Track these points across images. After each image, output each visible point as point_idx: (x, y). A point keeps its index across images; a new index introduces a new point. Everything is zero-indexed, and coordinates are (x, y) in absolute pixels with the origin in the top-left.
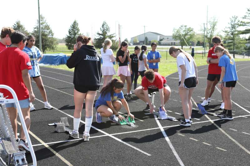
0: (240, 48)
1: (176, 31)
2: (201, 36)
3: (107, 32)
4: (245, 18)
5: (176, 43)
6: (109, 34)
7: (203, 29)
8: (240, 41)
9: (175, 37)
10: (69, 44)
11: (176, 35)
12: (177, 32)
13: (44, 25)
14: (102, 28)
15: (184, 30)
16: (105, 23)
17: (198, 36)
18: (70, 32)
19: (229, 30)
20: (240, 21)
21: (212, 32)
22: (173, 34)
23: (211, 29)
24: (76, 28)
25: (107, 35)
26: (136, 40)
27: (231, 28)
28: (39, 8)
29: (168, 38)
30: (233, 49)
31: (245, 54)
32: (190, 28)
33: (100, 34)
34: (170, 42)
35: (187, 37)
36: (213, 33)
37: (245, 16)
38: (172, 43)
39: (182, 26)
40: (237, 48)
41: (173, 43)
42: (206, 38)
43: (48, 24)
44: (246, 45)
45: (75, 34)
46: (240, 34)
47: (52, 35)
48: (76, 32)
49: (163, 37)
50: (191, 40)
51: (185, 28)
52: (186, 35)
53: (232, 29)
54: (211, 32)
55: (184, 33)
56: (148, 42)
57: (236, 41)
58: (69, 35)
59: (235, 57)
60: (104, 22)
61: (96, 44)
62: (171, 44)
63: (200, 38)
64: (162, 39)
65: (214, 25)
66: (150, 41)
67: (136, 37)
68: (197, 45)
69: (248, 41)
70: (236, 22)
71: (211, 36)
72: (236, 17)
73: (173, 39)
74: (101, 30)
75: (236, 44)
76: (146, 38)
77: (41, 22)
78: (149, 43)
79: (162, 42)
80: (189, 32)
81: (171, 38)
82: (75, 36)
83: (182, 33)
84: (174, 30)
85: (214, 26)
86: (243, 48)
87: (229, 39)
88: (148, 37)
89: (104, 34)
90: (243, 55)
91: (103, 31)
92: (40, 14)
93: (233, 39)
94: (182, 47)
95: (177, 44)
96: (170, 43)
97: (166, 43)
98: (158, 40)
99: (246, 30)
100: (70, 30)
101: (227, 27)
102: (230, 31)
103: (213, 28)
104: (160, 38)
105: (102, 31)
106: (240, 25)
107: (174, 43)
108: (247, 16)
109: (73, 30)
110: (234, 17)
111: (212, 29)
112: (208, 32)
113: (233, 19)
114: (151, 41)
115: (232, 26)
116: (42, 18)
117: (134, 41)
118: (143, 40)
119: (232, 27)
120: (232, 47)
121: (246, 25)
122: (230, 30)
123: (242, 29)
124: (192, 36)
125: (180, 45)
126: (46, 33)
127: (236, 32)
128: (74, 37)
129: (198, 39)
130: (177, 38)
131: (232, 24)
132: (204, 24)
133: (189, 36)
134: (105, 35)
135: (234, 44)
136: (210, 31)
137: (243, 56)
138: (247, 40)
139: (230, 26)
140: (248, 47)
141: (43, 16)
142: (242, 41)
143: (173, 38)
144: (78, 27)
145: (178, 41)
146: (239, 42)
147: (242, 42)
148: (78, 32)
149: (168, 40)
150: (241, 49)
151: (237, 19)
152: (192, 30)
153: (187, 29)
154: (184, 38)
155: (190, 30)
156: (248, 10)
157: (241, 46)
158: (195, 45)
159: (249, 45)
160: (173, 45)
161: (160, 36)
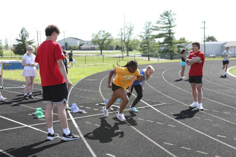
1: (95, 36)
3: (26, 38)
4: (159, 23)
5: (95, 48)
7: (121, 33)
8: (154, 44)
9: (94, 42)
11: (95, 40)
12: (96, 37)
14: (21, 35)
15: (102, 35)
16: (24, 29)
17: (116, 41)
19: (144, 35)
20: (154, 26)
21: (129, 36)
22: (92, 39)
23: (128, 34)
25: (26, 41)
27: (146, 33)
29: (88, 43)
30: (147, 53)
31: (159, 57)
32: (108, 33)
33: (19, 40)
35: (106, 42)
36: (130, 37)
37: (158, 21)
38: (92, 48)
39: (100, 32)
40: (152, 51)
41: (93, 48)
42: (123, 43)
44: (160, 48)
46: (154, 38)
49: (83, 42)
50: (109, 45)
51: (103, 33)
52: (105, 39)
53: (147, 34)
54: (128, 37)
55: (103, 38)
56: (68, 47)
57: (150, 45)
61: (15, 50)
62: (91, 49)
63: (118, 42)
64: (82, 44)
66: (70, 47)
68: (116, 49)
69: (162, 45)
70: (150, 27)
71: (128, 40)
72: (149, 23)
73: (92, 44)
75: (151, 48)
76: (66, 44)
78: (69, 48)
79: (82, 47)
80: (107, 37)
81: (91, 43)
83: (101, 37)
84: (93, 35)
85: (131, 31)
86: (157, 51)
87: (144, 43)
88: (68, 42)
91: (22, 37)
93: (148, 43)
94: (101, 51)
95: (97, 49)
96: (90, 48)
97: (86, 48)
98: (78, 45)
101: (142, 32)
102: (145, 36)
103: (130, 33)
104: (80, 43)
106: (154, 30)
107: (94, 48)
108: (160, 21)
110: (148, 22)
111: (129, 34)
113: (148, 25)
114: (72, 46)
115: (147, 31)
118: (64, 46)
119: (147, 32)
120: (147, 51)
121: (160, 30)
123: (156, 33)
124: (110, 41)
125: (99, 49)
127: (151, 37)
129: (116, 43)
130: (97, 43)
131: (147, 29)
132: (121, 29)
133: (107, 41)
134: (24, 41)
135: (148, 48)
136: (127, 36)
139: (145, 31)
140: (162, 50)
142: (156, 44)
143: (93, 43)
145: (97, 46)
146: (153, 46)
147: (156, 46)
149: (88, 45)
150: (155, 52)
151: (151, 24)
152: (110, 35)
153: (105, 34)
154: (103, 43)
155: (108, 35)
156: (161, 16)
157: (155, 50)
158: (114, 49)
159: (162, 48)
160: (93, 50)
161: (80, 41)
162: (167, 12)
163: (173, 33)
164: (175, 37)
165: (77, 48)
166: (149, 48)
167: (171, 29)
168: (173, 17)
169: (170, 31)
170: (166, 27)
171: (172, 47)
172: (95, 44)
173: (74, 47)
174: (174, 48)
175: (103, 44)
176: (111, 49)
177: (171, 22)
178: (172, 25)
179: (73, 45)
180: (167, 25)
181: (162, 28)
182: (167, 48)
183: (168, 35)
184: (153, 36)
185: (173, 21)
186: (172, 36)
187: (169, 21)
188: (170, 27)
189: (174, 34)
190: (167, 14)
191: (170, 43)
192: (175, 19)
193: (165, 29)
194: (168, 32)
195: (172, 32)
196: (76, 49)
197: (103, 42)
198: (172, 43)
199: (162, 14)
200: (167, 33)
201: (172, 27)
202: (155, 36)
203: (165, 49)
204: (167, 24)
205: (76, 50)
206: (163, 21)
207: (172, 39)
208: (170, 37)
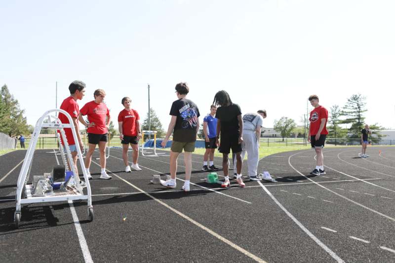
1: (277, 122)
2: (301, 128)
4: (346, 108)
7: (304, 119)
9: (276, 129)
11: (277, 127)
12: (278, 124)
13: (154, 117)
17: (298, 128)
20: (341, 111)
28: (149, 100)
29: (269, 130)
31: (347, 144)
32: (291, 119)
34: (271, 134)
35: (288, 129)
37: (346, 106)
38: (273, 135)
39: (283, 118)
42: (306, 129)
43: (157, 117)
44: (348, 134)
46: (341, 123)
47: (161, 126)
49: (265, 129)
50: (291, 132)
51: (285, 119)
52: (287, 126)
55: (285, 124)
64: (263, 131)
68: (298, 137)
70: (337, 111)
72: (336, 106)
73: (274, 131)
75: (338, 133)
77: (151, 115)
79: (264, 134)
80: (289, 123)
83: (283, 125)
84: (275, 121)
92: (150, 108)
93: (334, 128)
94: (283, 138)
95: (279, 136)
97: (267, 135)
99: (347, 120)
106: (341, 115)
107: (276, 135)
108: (348, 106)
113: (334, 109)
116: (152, 112)
119: (333, 117)
120: (334, 136)
121: (347, 115)
123: (343, 118)
124: (292, 128)
125: (281, 136)
126: (155, 125)
127: (338, 122)
129: (299, 131)
130: (278, 129)
131: (333, 113)
132: (305, 115)
133: (290, 128)
138: (348, 129)
141: (153, 109)
145: (279, 133)
146: (340, 131)
147: (343, 131)
149: (269, 132)
151: (338, 108)
152: (292, 122)
153: (287, 121)
154: (285, 129)
156: (349, 100)
157: (343, 135)
158: (296, 136)
159: (351, 134)
160: (274, 137)
162: (356, 96)
163: (363, 118)
164: (365, 122)
166: (336, 133)
167: (360, 113)
168: (363, 101)
169: (359, 115)
170: (354, 112)
172: (277, 131)
175: (285, 131)
176: (293, 136)
177: (361, 107)
178: (362, 109)
180: (355, 110)
181: (349, 113)
182: (356, 134)
183: (357, 121)
184: (339, 121)
185: (362, 105)
186: (362, 121)
187: (358, 105)
188: (359, 112)
189: (365, 119)
190: (355, 98)
192: (365, 104)
193: (354, 114)
194: (357, 117)
195: (362, 117)
199: (349, 98)
200: (356, 119)
201: (361, 112)
202: (342, 121)
203: (353, 135)
204: (356, 108)
206: (352, 105)
207: (362, 124)
208: (359, 122)
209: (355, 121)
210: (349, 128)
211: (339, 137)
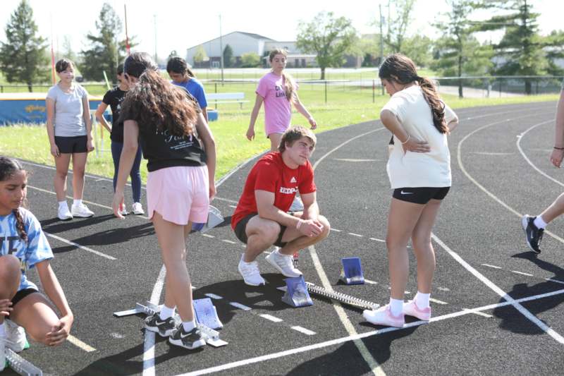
0: (476, 70)
1: (305, 27)
2: (372, 41)
3: (114, 32)
5: (307, 61)
6: (119, 37)
7: (379, 20)
8: (476, 49)
9: (303, 45)
10: (11, 66)
11: (306, 39)
12: (308, 31)
14: (100, 23)
15: (326, 24)
16: (109, 7)
17: (365, 41)
18: (9, 34)
19: (447, 21)
21: (403, 27)
22: (298, 36)
23: (399, 19)
24: (27, 22)
25: (114, 40)
26: (201, 55)
27: (453, 15)
30: (457, 74)
31: (490, 87)
32: (342, 18)
33: (94, 39)
35: (336, 43)
36: (405, 29)
38: (297, 61)
39: (321, 15)
40: (470, 70)
41: (300, 61)
42: (385, 46)
44: (495, 60)
45: (25, 38)
46: (478, 30)
48: (28, 32)
49: (274, 45)
50: (346, 52)
51: (329, 17)
52: (333, 36)
53: (455, 18)
54: (400, 30)
55: (327, 33)
56: (233, 59)
57: (465, 52)
58: (6, 41)
59: (464, 94)
60: (105, 4)
61: (84, 66)
62: (294, 64)
63: (371, 45)
65: (408, 9)
66: (238, 58)
67: (199, 45)
68: (364, 65)
69: (499, 50)
71: (400, 38)
73: (299, 51)
74: (98, 27)
75: (466, 60)
76: (227, 51)
78: (235, 61)
80: (339, 28)
81: (293, 47)
82: (24, 43)
84: (300, 24)
85: (408, 12)
86: (484, 69)
87: (448, 45)
88: (232, 46)
89: (106, 37)
90: (486, 88)
91: (104, 28)
93: (458, 46)
94: (323, 70)
95: (309, 65)
96: (293, 61)
98: (261, 53)
99: (494, 20)
100: (9, 26)
101: (443, 13)
102: (450, 24)
103: (405, 16)
104: (265, 47)
105: (100, 30)
106: (478, 6)
107: (303, 61)
109: (18, 27)
111: (401, 20)
112: (392, 28)
114: (242, 56)
115: (456, 10)
117: (194, 58)
118: (219, 55)
119: (456, 12)
120: (456, 68)
121: (494, 6)
122: (451, 19)
124: (348, 41)
125: (317, 64)
127: (467, 27)
128: (23, 48)
129: (366, 47)
130: (309, 46)
131: (456, 3)
132: (380, 6)
133: (340, 42)
134: (109, 41)
135: (461, 58)
136: (397, 25)
137: (486, 92)
138: (495, 47)
139: (451, 9)
140: (498, 67)
142: (482, 49)
143: (299, 46)
144: (32, 19)
145: (311, 56)
146: (474, 54)
147: (481, 53)
148: (33, 34)
150: (479, 72)
152: (348, 25)
153: (334, 22)
154: (327, 47)
155: (343, 23)
157: (479, 65)
158: (359, 63)
159: (501, 61)
160: (300, 67)
161: (266, 43)
163: (534, 16)
164: (539, 28)
165: (256, 62)
166: (462, 60)
169: (525, 8)
171: (531, 58)
172: (307, 51)
173: (249, 58)
174: (536, 59)
175: (328, 51)
176: (351, 63)
179: (247, 54)
182: (513, 60)
183: (519, 22)
184: (470, 22)
186: (533, 24)
189: (537, 18)
191: (526, 44)
193: (510, 4)
194: (518, 12)
195: (531, 11)
196: (253, 64)
197: (328, 44)
198: (532, 44)
200: (516, 17)
202: (479, 23)
203: (508, 63)
205: (255, 66)
207: (532, 32)
208: (524, 27)
209: (513, 25)
210: (498, 43)
211: (469, 70)
